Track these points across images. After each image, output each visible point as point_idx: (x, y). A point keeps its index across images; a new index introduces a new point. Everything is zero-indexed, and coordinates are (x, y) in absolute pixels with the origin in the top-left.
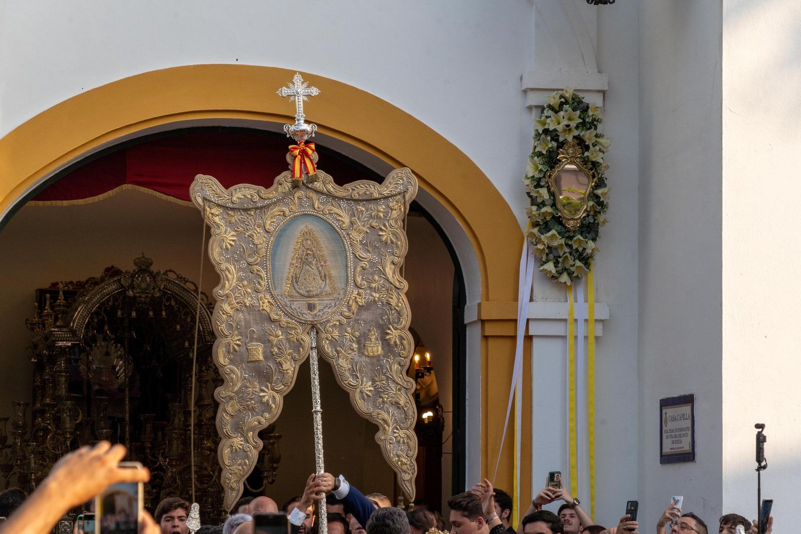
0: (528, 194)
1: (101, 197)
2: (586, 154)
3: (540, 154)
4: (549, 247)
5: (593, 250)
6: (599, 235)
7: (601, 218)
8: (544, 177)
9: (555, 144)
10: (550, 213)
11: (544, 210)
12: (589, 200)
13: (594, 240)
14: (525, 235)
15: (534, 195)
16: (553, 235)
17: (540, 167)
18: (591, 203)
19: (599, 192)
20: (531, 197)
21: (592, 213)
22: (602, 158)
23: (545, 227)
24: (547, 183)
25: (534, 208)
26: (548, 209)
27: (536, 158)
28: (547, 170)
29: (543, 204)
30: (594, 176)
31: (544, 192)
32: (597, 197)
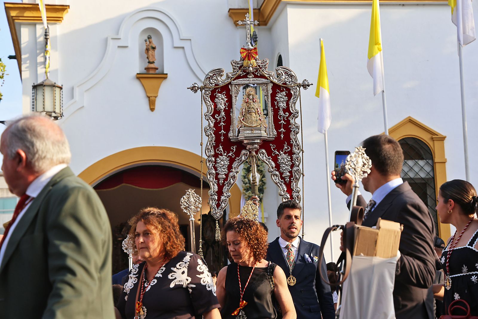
0: (242, 180)
1: (116, 188)
2: (259, 168)
3: (245, 169)
4: (249, 196)
5: (262, 196)
6: (265, 192)
7: (264, 187)
8: (246, 175)
9: (249, 165)
10: (249, 186)
11: (247, 185)
12: (260, 182)
13: (263, 193)
14: (242, 193)
15: (244, 181)
16: (250, 193)
17: (245, 172)
18: (261, 183)
19: (263, 179)
20: (243, 181)
21: (261, 186)
22: (264, 169)
23: (247, 190)
24: (247, 177)
25: (244, 185)
26: (248, 185)
27: (244, 170)
28: (247, 173)
29: (246, 183)
30: (261, 175)
31: (247, 180)
32: (263, 181)
